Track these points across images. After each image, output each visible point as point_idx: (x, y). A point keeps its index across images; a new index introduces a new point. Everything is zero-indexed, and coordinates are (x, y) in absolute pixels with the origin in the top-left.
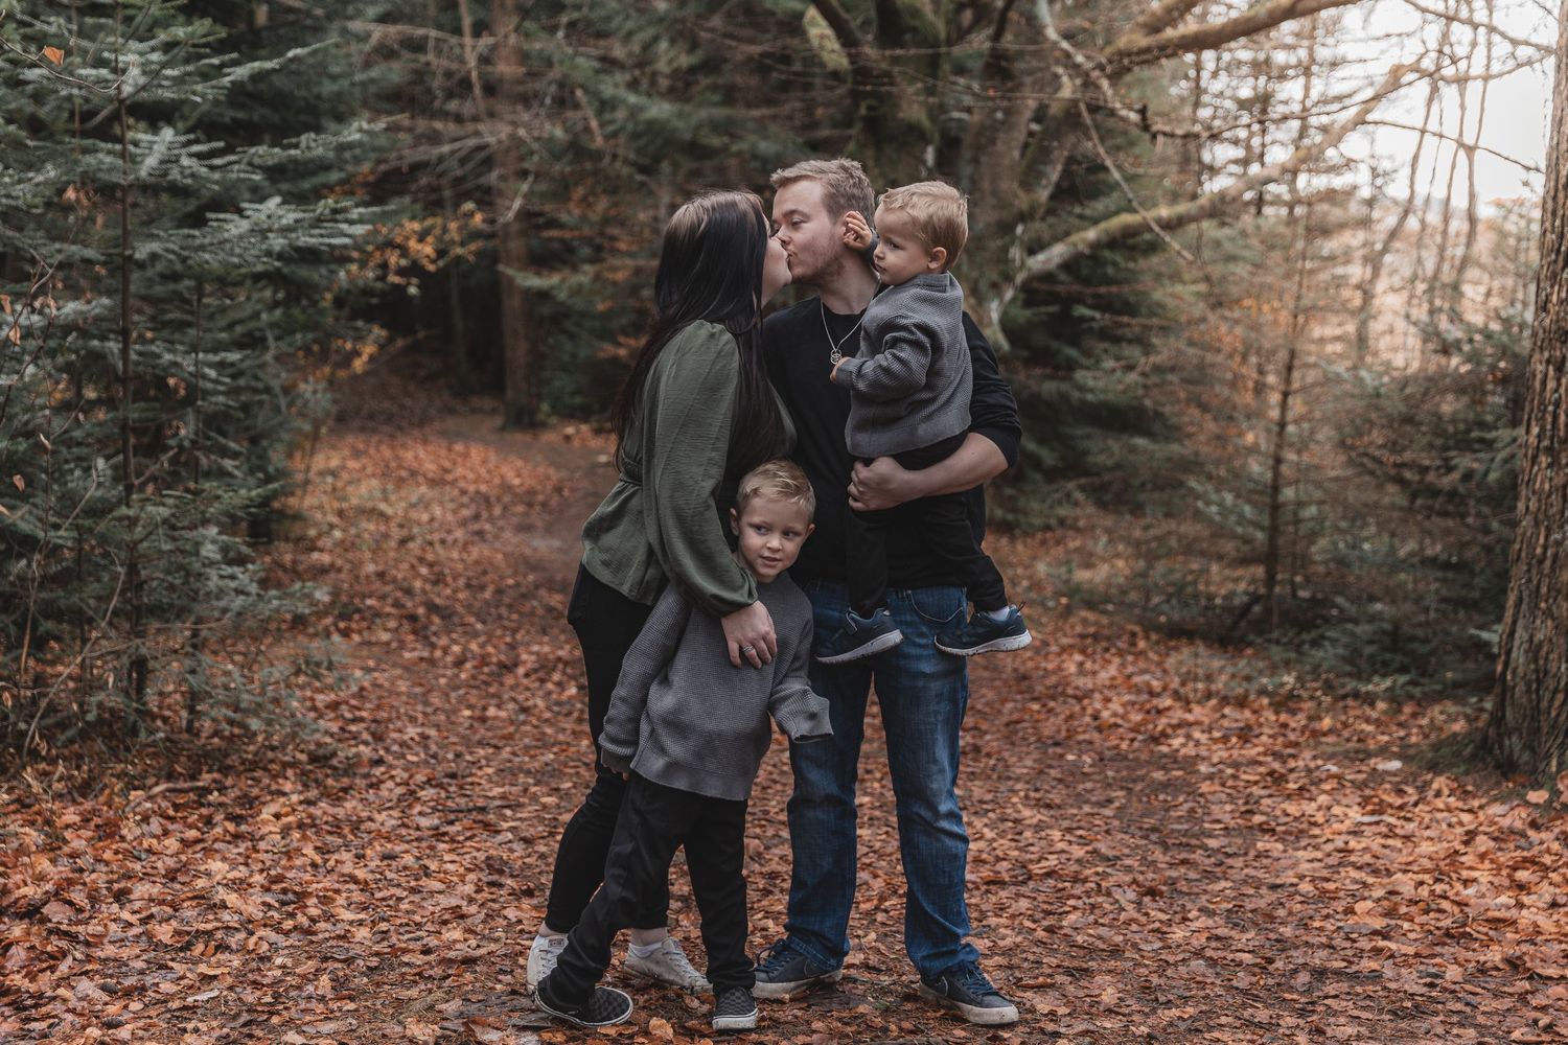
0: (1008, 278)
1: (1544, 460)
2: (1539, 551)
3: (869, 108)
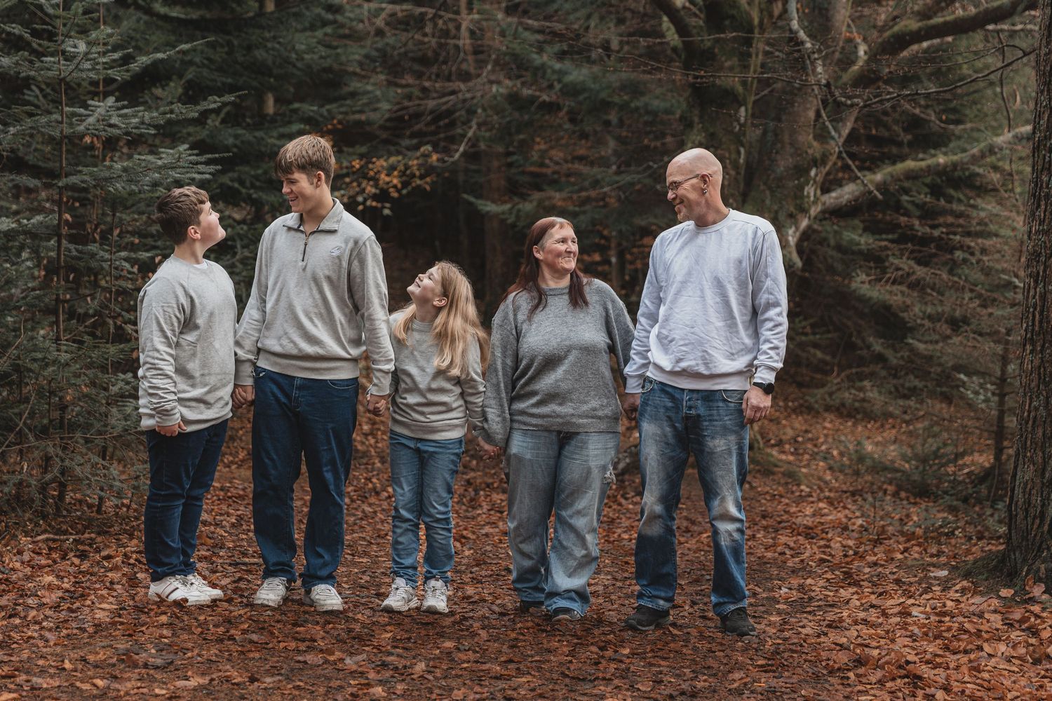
0: (804, 210)
1: (1029, 347)
2: (1026, 414)
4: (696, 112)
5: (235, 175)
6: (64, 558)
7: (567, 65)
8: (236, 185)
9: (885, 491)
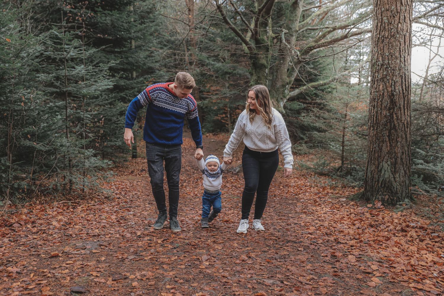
0: (285, 97)
1: (372, 128)
3: (253, 61)
4: (254, 71)
5: (125, 93)
6: (67, 209)
7: (215, 63)
8: (125, 96)
9: (312, 175)
